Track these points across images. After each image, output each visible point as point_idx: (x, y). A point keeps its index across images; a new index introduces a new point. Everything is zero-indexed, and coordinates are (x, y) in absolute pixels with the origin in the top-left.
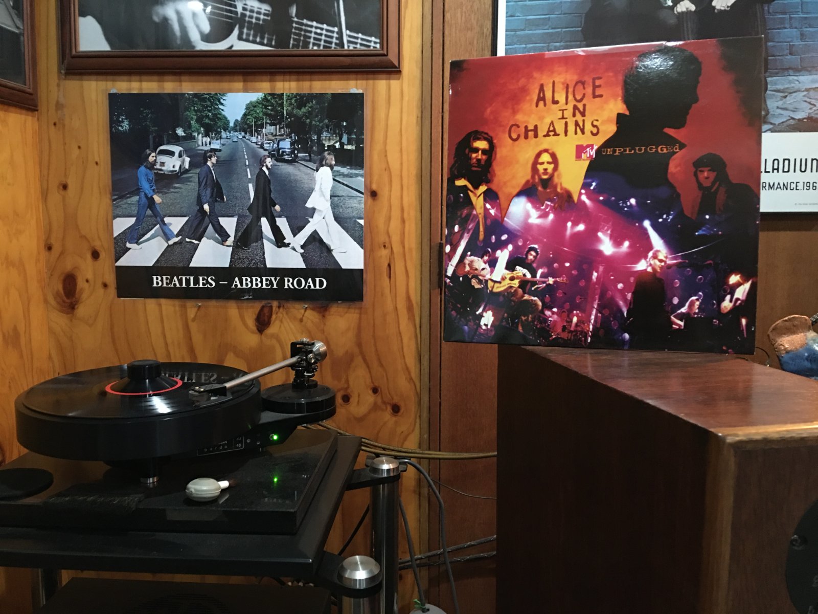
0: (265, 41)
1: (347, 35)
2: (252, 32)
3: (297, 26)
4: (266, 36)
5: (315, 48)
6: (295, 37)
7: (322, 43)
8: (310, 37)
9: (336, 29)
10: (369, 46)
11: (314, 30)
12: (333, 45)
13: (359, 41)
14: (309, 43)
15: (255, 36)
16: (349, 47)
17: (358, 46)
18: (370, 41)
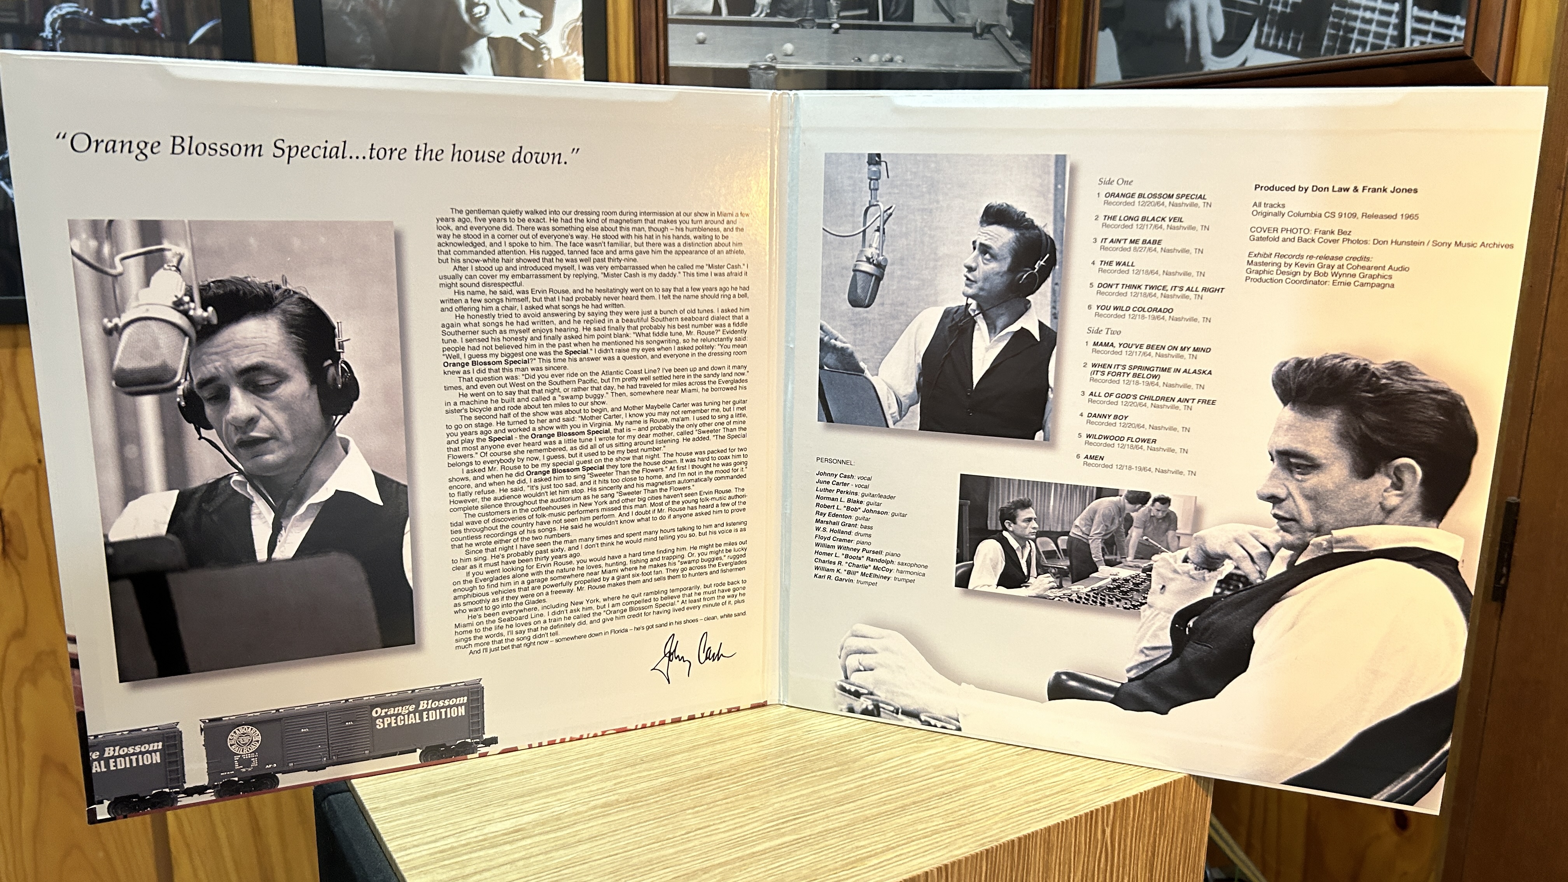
0: (1289, 46)
1: (1413, 17)
2: (1274, 31)
3: (1337, 9)
4: (1292, 35)
5: (1359, 51)
6: (1332, 32)
7: (1370, 39)
8: (1352, 30)
9: (1396, 7)
10: (1447, 38)
11: (1360, 13)
12: (1387, 42)
13: (1432, 28)
14: (1351, 40)
15: (1277, 39)
16: (1412, 41)
17: (1429, 39)
18: (1450, 26)
